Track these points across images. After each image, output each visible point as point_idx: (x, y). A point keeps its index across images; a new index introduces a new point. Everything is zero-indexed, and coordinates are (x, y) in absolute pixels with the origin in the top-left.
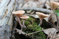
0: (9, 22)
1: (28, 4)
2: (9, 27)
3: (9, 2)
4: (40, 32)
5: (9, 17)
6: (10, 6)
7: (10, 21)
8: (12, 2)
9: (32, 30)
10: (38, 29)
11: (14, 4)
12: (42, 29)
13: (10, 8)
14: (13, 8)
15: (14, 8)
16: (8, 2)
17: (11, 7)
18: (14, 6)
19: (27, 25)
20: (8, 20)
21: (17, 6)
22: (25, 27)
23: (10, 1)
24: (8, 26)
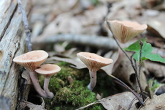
0: (7, 87)
1: (58, 24)
2: (7, 103)
3: (5, 30)
4: (91, 107)
5: (5, 73)
6: (8, 42)
7: (9, 85)
8: (13, 29)
9: (71, 102)
10: (88, 100)
11: (19, 34)
12: (98, 96)
13: (7, 45)
14: (17, 46)
15: (19, 44)
16: (3, 30)
17: (12, 43)
18: (18, 39)
19: (56, 89)
20: (4, 81)
21: (27, 39)
22: (51, 94)
23: (7, 26)
24: (5, 101)
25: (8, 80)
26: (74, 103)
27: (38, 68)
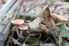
1: (35, 10)
2: (3, 36)
5: (5, 25)
6: (10, 13)
7: (6, 29)
8: (13, 8)
11: (15, 11)
13: (9, 14)
14: (13, 15)
15: (14, 15)
16: (9, 8)
17: (11, 14)
18: (14, 13)
20: (4, 28)
21: (18, 14)
23: (11, 7)
25: (6, 27)
26: (30, 43)
27: (20, 26)
